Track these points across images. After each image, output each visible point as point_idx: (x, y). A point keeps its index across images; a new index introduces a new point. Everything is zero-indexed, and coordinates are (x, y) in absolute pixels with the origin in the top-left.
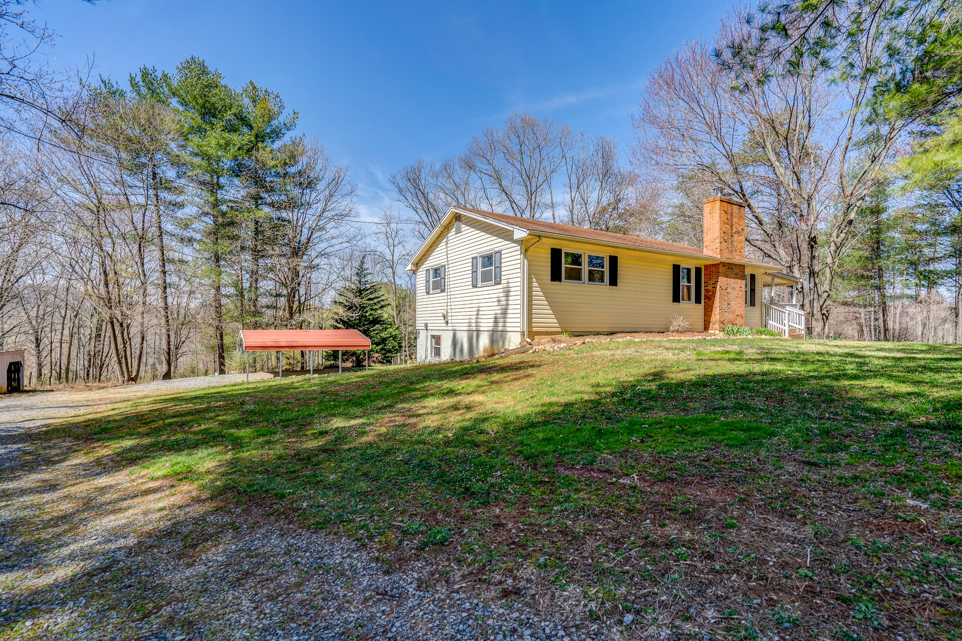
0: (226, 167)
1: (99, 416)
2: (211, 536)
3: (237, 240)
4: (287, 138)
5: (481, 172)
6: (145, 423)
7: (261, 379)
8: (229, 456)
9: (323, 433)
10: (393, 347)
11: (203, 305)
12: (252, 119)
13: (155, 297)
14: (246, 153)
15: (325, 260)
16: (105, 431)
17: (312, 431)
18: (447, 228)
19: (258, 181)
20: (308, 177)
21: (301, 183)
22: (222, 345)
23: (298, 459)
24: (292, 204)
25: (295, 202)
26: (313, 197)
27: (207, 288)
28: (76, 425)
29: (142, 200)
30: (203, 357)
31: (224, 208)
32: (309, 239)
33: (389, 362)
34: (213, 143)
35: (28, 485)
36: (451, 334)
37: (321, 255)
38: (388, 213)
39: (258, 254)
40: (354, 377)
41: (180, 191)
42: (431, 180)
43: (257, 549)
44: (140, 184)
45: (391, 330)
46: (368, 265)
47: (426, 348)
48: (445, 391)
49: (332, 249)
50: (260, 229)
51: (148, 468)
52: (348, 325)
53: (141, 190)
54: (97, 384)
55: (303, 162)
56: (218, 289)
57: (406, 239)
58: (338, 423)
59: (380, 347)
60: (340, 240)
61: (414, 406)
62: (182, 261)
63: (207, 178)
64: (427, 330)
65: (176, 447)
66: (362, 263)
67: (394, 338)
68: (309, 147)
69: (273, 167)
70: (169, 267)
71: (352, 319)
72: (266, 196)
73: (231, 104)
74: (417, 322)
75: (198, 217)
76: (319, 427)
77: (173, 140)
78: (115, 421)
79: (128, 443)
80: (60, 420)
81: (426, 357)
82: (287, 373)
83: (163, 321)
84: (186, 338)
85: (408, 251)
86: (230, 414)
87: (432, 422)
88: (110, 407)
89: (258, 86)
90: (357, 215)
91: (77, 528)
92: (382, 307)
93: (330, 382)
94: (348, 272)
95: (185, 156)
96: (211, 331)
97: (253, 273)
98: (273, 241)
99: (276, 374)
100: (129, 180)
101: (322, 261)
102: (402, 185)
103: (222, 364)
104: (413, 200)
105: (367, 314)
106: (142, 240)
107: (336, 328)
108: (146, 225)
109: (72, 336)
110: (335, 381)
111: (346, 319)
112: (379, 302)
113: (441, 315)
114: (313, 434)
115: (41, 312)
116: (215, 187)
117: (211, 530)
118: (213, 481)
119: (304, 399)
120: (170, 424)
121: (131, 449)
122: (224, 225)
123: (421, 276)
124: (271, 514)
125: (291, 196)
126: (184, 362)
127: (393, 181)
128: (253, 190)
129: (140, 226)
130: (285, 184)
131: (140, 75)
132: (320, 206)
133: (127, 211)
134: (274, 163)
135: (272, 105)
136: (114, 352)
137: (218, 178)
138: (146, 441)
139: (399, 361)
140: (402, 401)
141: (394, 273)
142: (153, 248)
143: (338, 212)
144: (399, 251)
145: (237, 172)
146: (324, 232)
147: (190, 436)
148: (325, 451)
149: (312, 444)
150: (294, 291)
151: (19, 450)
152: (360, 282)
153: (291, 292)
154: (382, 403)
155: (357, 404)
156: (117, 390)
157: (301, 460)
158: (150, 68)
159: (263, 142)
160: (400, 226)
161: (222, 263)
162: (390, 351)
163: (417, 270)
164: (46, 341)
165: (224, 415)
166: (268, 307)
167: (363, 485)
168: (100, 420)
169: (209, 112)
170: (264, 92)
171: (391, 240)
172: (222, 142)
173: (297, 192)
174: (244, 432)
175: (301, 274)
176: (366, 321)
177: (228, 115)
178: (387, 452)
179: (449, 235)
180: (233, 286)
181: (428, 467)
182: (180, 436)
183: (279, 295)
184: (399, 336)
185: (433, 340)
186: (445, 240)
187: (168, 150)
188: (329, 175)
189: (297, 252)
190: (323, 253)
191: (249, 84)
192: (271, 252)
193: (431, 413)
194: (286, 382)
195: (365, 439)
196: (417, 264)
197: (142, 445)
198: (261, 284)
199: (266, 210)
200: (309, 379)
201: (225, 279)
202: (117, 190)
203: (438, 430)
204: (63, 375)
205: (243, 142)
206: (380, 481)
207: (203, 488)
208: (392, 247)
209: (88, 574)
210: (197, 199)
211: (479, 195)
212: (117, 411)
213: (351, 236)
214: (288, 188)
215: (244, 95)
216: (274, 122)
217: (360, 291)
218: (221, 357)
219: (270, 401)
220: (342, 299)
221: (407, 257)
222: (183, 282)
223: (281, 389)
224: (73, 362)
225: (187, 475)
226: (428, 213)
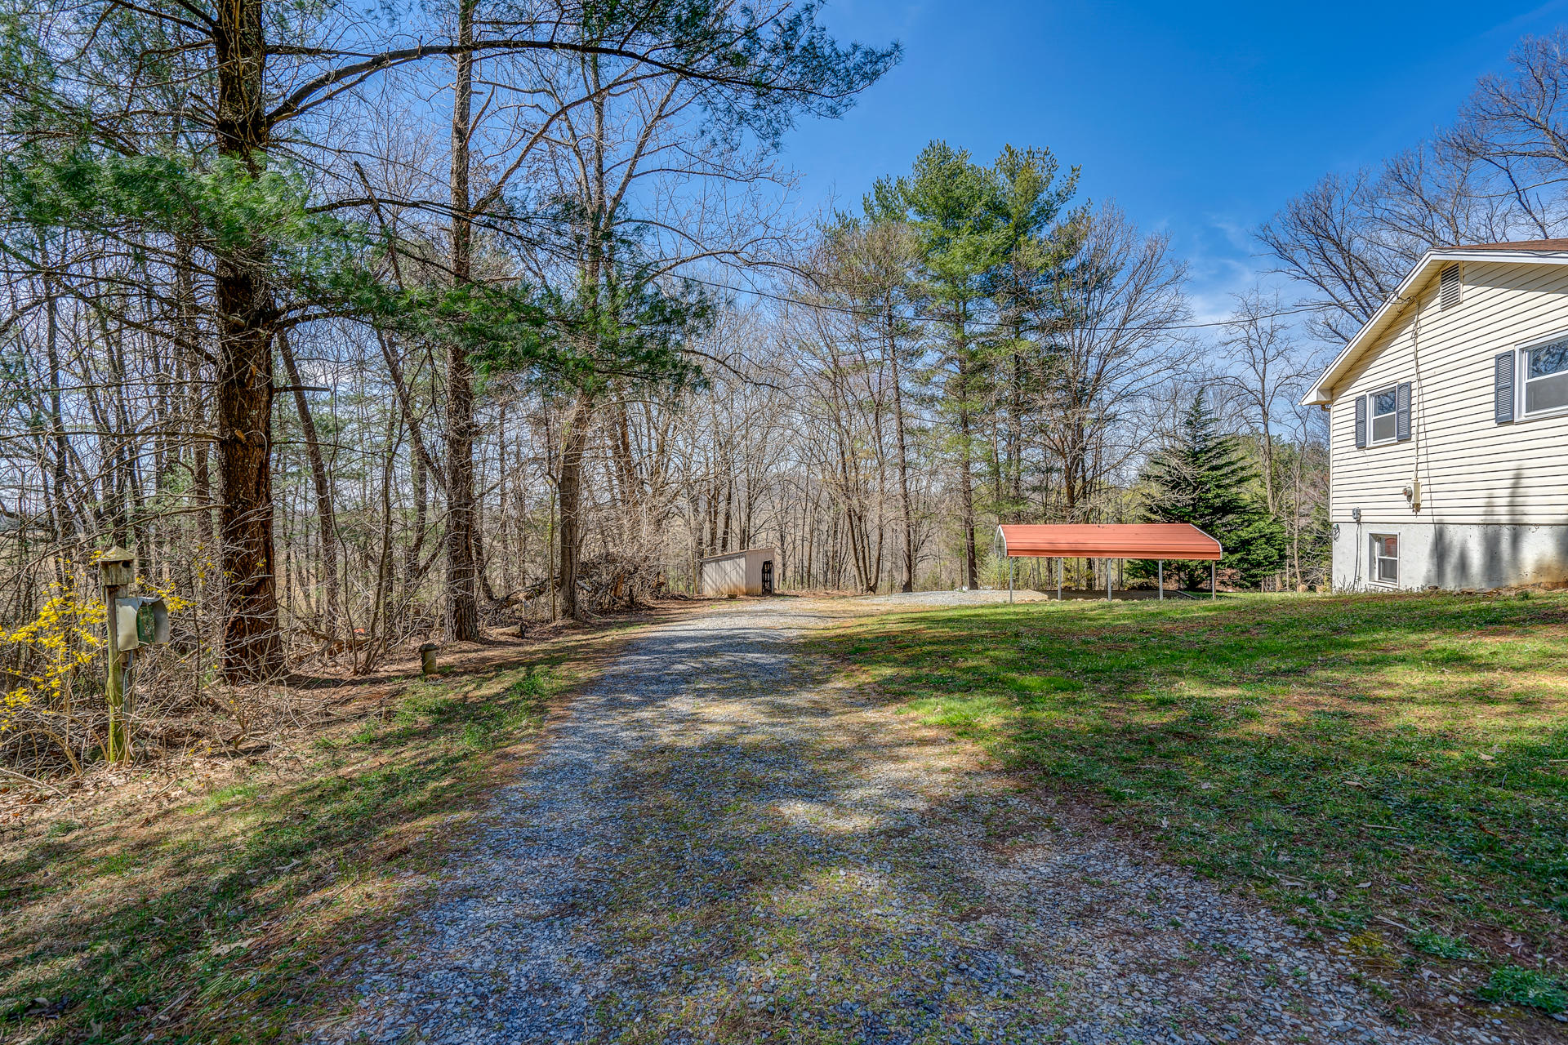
0: (975, 286)
1: (849, 631)
2: (1022, 829)
3: (991, 390)
4: (1062, 217)
5: (1505, 154)
6: (900, 648)
7: (1029, 600)
8: (1017, 713)
9: (1165, 703)
10: (1265, 558)
11: (948, 490)
12: (1009, 203)
13: (893, 484)
14: (1003, 257)
15: (1128, 405)
16: (858, 651)
17: (1143, 697)
18: (1417, 301)
19: (1020, 296)
20: (1097, 270)
21: (1086, 283)
22: (973, 547)
23: (1130, 740)
24: (1073, 320)
25: (1077, 316)
26: (1105, 302)
27: (951, 464)
28: (829, 640)
29: (877, 354)
30: (948, 563)
31: (973, 346)
32: (1099, 374)
33: (1256, 585)
34: (959, 254)
35: (803, 704)
36: (1429, 533)
37: (1119, 397)
38: (1252, 300)
39: (1019, 407)
40: (1196, 608)
41: (917, 333)
42: (1354, 210)
43: (1096, 874)
44: (876, 335)
45: (1262, 524)
46: (1210, 403)
47: (1358, 561)
48: (1439, 656)
49: (1141, 385)
50: (1023, 369)
51: (917, 709)
52: (1172, 515)
53: (877, 342)
54: (835, 592)
55: (1087, 246)
56: (967, 465)
57: (1293, 344)
58: (1190, 689)
59: (1238, 556)
60: (1155, 367)
61: (1362, 680)
62: (923, 431)
63: (952, 308)
64: (1359, 522)
65: (944, 687)
66: (1198, 402)
67: (1269, 539)
68: (1098, 219)
69: (1041, 268)
70: (908, 439)
71: (1179, 505)
72: (1031, 316)
73: (980, 191)
74: (1332, 507)
75: (940, 366)
76: (1156, 690)
77: (910, 266)
78: (867, 640)
79: (888, 671)
80: (813, 632)
81: (1358, 579)
82: (1069, 593)
83: (903, 512)
84: (927, 537)
85: (1298, 367)
86: (1004, 649)
87: (1423, 718)
88: (856, 621)
89: (1017, 149)
90: (1188, 315)
91: (859, 768)
92: (1241, 481)
93: (1152, 615)
94: (1168, 424)
95: (926, 285)
96: (957, 526)
97: (1013, 437)
98: (1042, 386)
99: (1052, 594)
100: (865, 332)
101: (1122, 408)
102: (1284, 238)
103: (973, 574)
104: (1311, 263)
105: (1210, 495)
106: (879, 407)
107: (1149, 520)
108: (883, 387)
109: (812, 532)
110: (1160, 614)
111: (1168, 505)
112: (1232, 472)
113: (1401, 490)
114: (1149, 701)
115: (785, 505)
116: (960, 319)
117: (1019, 820)
118: (1005, 746)
119: (1114, 639)
120: (929, 653)
121: (891, 680)
122: (973, 372)
123: (1343, 413)
124: (1107, 823)
125: (1070, 308)
126: (923, 569)
127: (1265, 236)
128: (1012, 313)
129: (875, 390)
130: (1060, 291)
131: (873, 191)
132: (1119, 313)
133: (864, 373)
134: (1042, 260)
135: (1039, 172)
136: (852, 552)
137: (965, 304)
138: (907, 672)
139: (1278, 585)
140: (1325, 665)
141: (1265, 414)
142: (889, 416)
143: (1151, 318)
144: (1277, 370)
145: (989, 291)
146: (1126, 357)
147: (958, 674)
148: (1178, 735)
149: (1149, 719)
150: (1077, 461)
151: (786, 661)
152: (1194, 437)
153: (1072, 463)
154: (1273, 664)
155: (1218, 659)
156: (858, 601)
157: (1137, 742)
158: (883, 178)
159: (1025, 233)
160: (1279, 320)
161: (971, 427)
162: (1259, 564)
163: (1332, 401)
164: (789, 539)
165: (995, 650)
166: (1035, 489)
167: (1278, 817)
168: (850, 637)
169: (952, 212)
170: (1026, 155)
171: (1258, 353)
172: (970, 250)
173: (1079, 297)
174: (1031, 680)
175: (1087, 432)
176: (1207, 507)
177: (978, 208)
178: (1318, 764)
179: (1421, 317)
180: (984, 461)
181: (1440, 819)
182: (944, 671)
183: (1050, 470)
184: (1280, 536)
185: (1377, 545)
186: (1411, 328)
187: (906, 281)
188: (1134, 257)
189: (1079, 397)
190: (1124, 393)
191: (1004, 152)
192: (1041, 403)
193: (1411, 700)
194: (1071, 608)
195: (1254, 727)
196: (1333, 390)
197: (903, 677)
198: (1023, 454)
199: (1032, 337)
200: (1110, 606)
201: (977, 451)
202: (852, 348)
203: (1445, 739)
204: (805, 580)
205: (998, 242)
206: (1317, 819)
207: (992, 753)
208: (1260, 365)
209: (885, 832)
210: (939, 341)
211: (1503, 209)
212: (865, 629)
213: (1178, 356)
214: (1066, 295)
215: (998, 171)
216: (1041, 195)
217: (1195, 455)
218: (972, 564)
219: (1056, 636)
220: (1157, 471)
221: (1295, 380)
222: (923, 460)
223: (1065, 618)
224: (814, 566)
225: (965, 730)
226: (1350, 282)
